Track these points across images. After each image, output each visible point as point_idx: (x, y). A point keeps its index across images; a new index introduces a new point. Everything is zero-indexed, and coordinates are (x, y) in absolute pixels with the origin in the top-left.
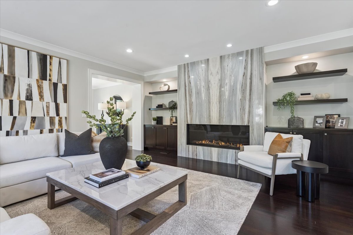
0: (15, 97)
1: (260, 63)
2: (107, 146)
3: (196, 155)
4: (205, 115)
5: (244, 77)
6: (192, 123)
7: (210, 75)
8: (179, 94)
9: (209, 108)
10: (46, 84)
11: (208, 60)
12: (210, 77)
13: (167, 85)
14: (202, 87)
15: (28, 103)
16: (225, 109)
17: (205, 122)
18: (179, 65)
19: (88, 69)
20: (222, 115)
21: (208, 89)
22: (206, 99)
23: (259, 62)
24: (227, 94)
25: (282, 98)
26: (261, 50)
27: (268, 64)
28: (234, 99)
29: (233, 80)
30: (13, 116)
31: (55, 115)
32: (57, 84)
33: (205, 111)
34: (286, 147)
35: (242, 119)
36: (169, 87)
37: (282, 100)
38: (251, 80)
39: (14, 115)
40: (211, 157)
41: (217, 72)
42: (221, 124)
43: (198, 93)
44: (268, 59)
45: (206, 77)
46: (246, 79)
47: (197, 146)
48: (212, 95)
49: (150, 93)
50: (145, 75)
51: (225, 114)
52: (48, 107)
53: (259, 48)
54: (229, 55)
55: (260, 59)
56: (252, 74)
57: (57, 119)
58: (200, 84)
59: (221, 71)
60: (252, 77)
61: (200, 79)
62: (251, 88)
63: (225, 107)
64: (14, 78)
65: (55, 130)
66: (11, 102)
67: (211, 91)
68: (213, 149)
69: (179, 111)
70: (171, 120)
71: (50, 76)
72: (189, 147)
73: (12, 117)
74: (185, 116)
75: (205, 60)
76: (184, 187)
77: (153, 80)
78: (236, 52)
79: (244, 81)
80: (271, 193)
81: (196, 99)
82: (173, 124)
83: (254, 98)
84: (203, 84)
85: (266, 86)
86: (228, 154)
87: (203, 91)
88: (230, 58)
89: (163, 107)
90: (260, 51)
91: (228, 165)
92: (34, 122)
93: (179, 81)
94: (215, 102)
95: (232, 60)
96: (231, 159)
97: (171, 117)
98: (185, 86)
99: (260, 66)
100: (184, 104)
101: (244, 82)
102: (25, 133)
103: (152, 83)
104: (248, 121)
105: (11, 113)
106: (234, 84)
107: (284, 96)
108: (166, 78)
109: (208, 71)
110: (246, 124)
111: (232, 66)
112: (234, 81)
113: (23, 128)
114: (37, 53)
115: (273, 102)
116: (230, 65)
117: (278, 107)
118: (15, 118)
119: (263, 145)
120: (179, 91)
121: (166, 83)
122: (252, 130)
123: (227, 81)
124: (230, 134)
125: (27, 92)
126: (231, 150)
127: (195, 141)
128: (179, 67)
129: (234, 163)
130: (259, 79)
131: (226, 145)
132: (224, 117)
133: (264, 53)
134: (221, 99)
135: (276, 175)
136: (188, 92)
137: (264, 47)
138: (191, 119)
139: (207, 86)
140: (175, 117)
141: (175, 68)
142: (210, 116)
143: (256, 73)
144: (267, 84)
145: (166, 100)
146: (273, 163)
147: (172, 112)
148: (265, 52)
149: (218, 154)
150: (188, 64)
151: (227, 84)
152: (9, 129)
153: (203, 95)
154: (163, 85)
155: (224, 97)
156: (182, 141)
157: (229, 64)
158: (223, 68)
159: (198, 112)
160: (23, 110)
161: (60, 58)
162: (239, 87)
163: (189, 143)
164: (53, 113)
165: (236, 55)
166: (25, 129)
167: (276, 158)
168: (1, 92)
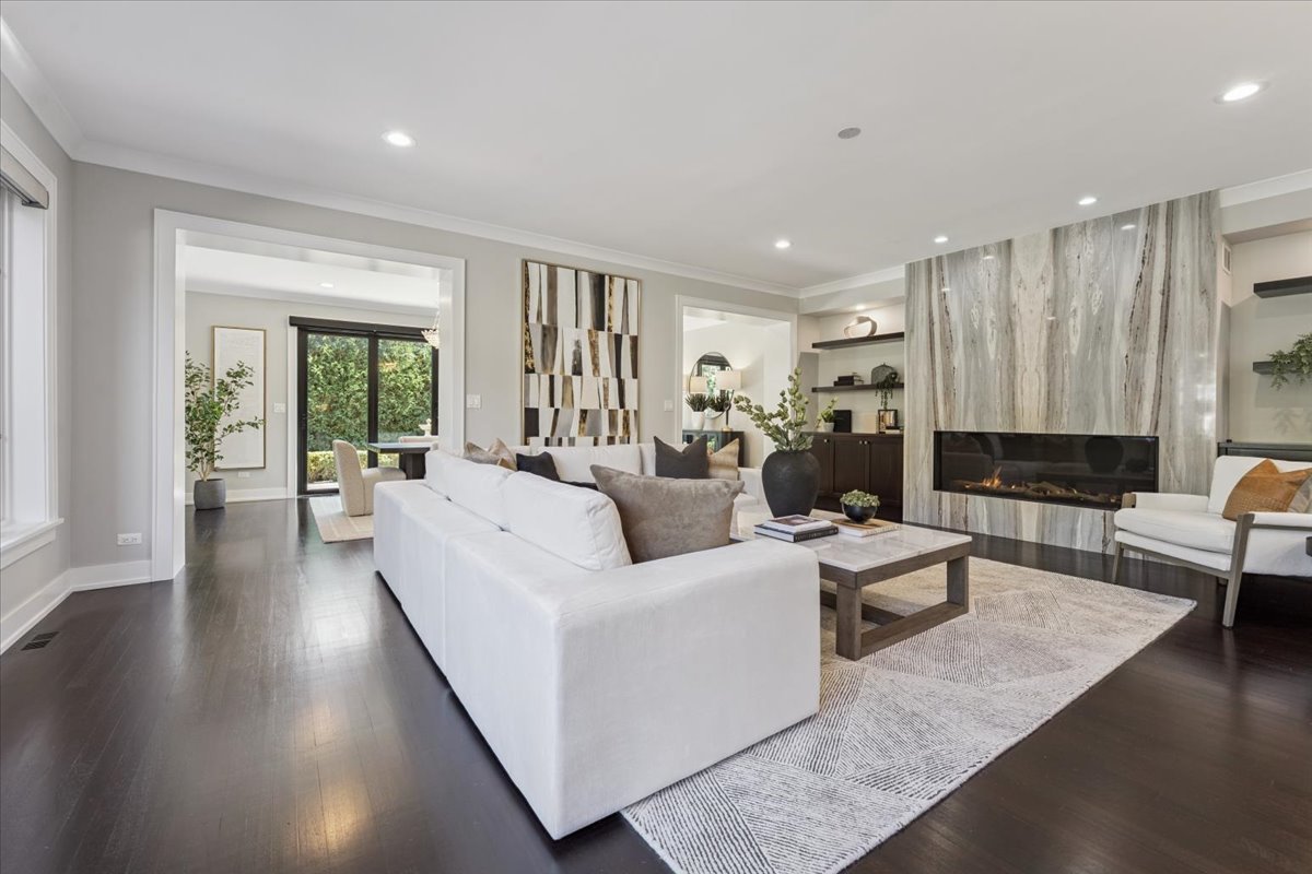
0: (556, 371)
1: (1203, 242)
2: (784, 469)
3: (966, 522)
4: (997, 403)
5: (1141, 289)
6: (950, 427)
7: (1014, 288)
8: (909, 346)
9: (1012, 384)
10: (603, 337)
11: (1009, 243)
12: (1015, 293)
13: (868, 319)
14: (988, 323)
15: (576, 379)
16: (1067, 387)
17: (996, 424)
18: (910, 264)
19: (677, 296)
20: (1059, 405)
21: (1009, 328)
22: (999, 357)
23: (1200, 237)
24: (1075, 341)
25: (1296, 349)
26: (1205, 203)
27: (1233, 240)
28: (1099, 359)
29: (1098, 297)
30: (554, 407)
31: (618, 407)
32: (621, 336)
33: (998, 393)
34: (1290, 496)
35: (1132, 416)
36: (874, 325)
37: (1292, 355)
38: (1169, 296)
39: (556, 407)
40: (1016, 528)
41: (1039, 276)
42: (1055, 432)
43: (975, 341)
44: (1233, 226)
45: (1002, 295)
46: (1147, 293)
47: (969, 496)
48: (1023, 345)
49: (814, 346)
50: (802, 296)
51: (1067, 402)
52: (606, 389)
53: (1201, 195)
54: (1084, 225)
55: (1204, 230)
56: (1170, 278)
57: (621, 413)
58: (981, 314)
59: (1055, 274)
60: (1169, 287)
61: (980, 302)
62: (1166, 321)
63: (1067, 379)
64: (556, 329)
65: (617, 439)
66: (552, 378)
67: (1018, 334)
68: (1024, 504)
69: (909, 394)
70: (881, 419)
71: (609, 320)
72: (940, 497)
73: (553, 409)
74: (928, 409)
75: (999, 244)
76: (964, 570)
77: (827, 307)
78: (1110, 213)
79: (1138, 300)
80: (1228, 620)
81: (966, 360)
82: (888, 432)
83: (1176, 351)
84: (992, 314)
85: (1227, 310)
86: (1077, 521)
87: (989, 336)
88: (1089, 232)
89: (856, 383)
90: (1203, 205)
91: (1079, 554)
92: (584, 421)
93: (911, 309)
94: (1033, 369)
95: (1094, 239)
96: (1089, 538)
97: (879, 411)
98: (931, 322)
99: (1203, 252)
100: (926, 373)
101: (1138, 304)
102: (572, 442)
103: (818, 318)
104: (1154, 422)
105: (552, 405)
106: (1102, 310)
107: (1300, 342)
108: (866, 300)
109: (1008, 275)
110: (1144, 431)
111: (1096, 255)
112: (1103, 302)
113: (568, 435)
114: (590, 272)
115: (1254, 364)
116: (1089, 253)
117: (1272, 380)
118: (557, 411)
119: (1208, 495)
120: (910, 339)
121: (865, 315)
122: (1167, 450)
123: (1076, 303)
124: (1082, 467)
125: (575, 360)
126: (1087, 512)
127: (960, 482)
128: (912, 269)
129: (1099, 550)
130: (1197, 293)
131: (1071, 495)
132: (1066, 410)
133: (1221, 209)
134: (1053, 356)
135: (1244, 574)
136: (940, 340)
137: (1218, 190)
138: (950, 417)
139: (1005, 321)
140: (892, 413)
141: (899, 273)
142: (1014, 409)
143: (1184, 274)
144: (1230, 305)
145: (863, 364)
146: (1236, 537)
147: (886, 397)
148: (1223, 205)
149: (1042, 520)
150: (939, 259)
151: (1075, 311)
152: (549, 436)
153: (991, 348)
154: (854, 323)
155: (1066, 352)
156: (919, 478)
157: (1083, 253)
158: (1061, 265)
159: (972, 397)
160: (568, 397)
161: (626, 279)
162: (1119, 319)
163: (939, 485)
164: (614, 403)
165: (1112, 223)
166: (571, 436)
167: (1245, 525)
168: (537, 361)
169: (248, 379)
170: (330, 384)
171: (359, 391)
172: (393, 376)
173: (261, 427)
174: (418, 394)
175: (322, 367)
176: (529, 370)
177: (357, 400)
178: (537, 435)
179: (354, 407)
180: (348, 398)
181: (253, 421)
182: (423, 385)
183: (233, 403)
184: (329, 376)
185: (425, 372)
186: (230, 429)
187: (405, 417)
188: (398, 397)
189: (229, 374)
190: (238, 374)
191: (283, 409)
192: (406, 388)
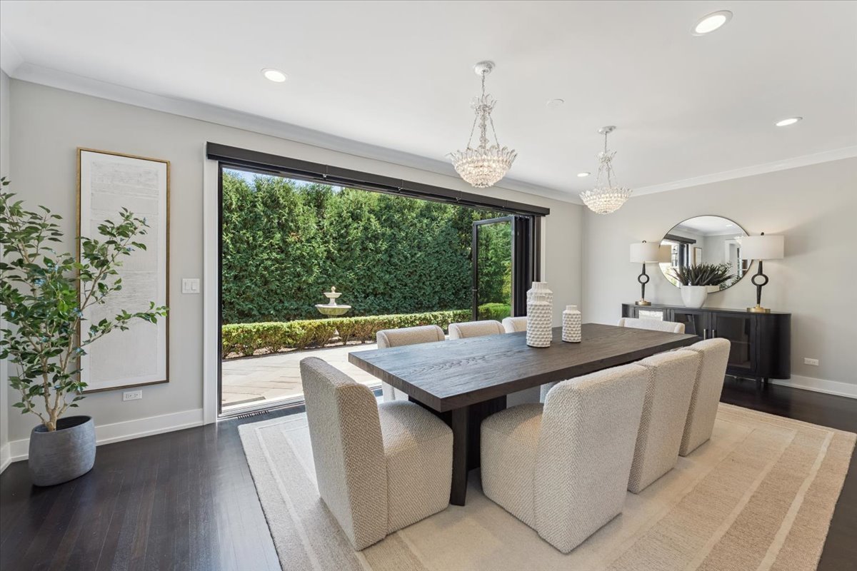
169: (136, 238)
170: (238, 252)
171: (266, 260)
172: (298, 245)
173: (161, 320)
174: (321, 262)
175: (232, 236)
177: (266, 268)
179: (262, 276)
180: (257, 266)
181: (146, 309)
182: (326, 253)
183: (109, 281)
184: (238, 245)
185: (326, 242)
186: (104, 326)
187: (310, 285)
188: (303, 265)
189: (103, 230)
190: (123, 231)
191: (197, 288)
192: (311, 257)
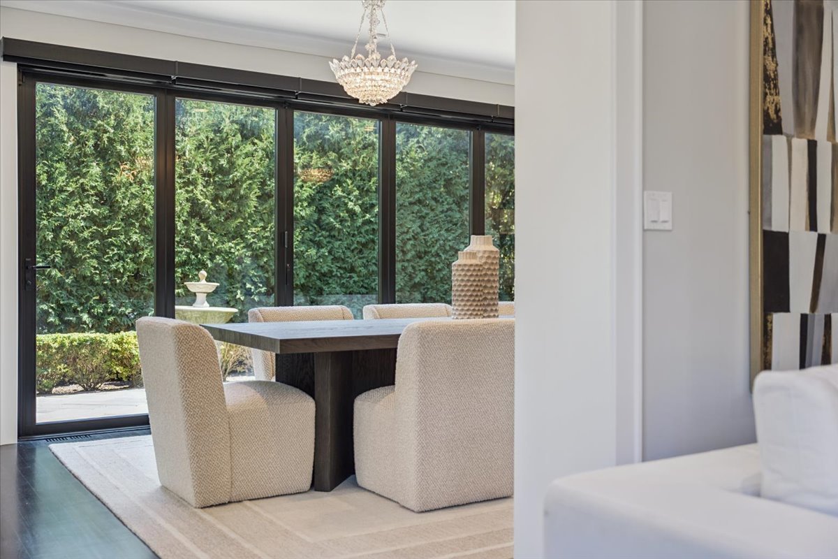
30: (816, 230)
39: (820, 229)
66: (812, 146)
73: (814, 235)
105: (813, 225)
118: (822, 239)
152: (807, 311)
168: (786, 98)
176: (772, 126)
178: (786, 309)
